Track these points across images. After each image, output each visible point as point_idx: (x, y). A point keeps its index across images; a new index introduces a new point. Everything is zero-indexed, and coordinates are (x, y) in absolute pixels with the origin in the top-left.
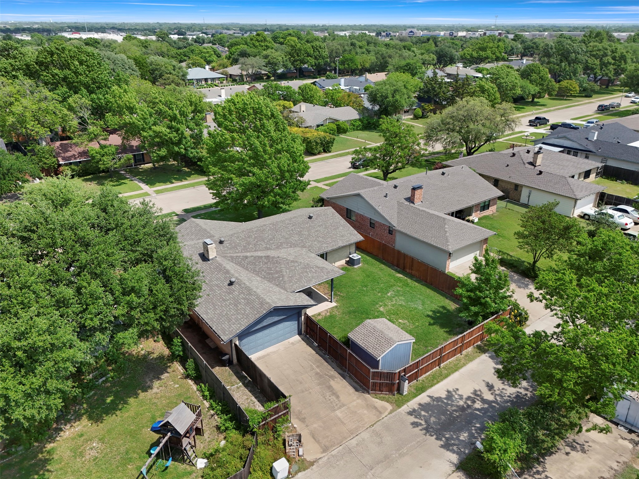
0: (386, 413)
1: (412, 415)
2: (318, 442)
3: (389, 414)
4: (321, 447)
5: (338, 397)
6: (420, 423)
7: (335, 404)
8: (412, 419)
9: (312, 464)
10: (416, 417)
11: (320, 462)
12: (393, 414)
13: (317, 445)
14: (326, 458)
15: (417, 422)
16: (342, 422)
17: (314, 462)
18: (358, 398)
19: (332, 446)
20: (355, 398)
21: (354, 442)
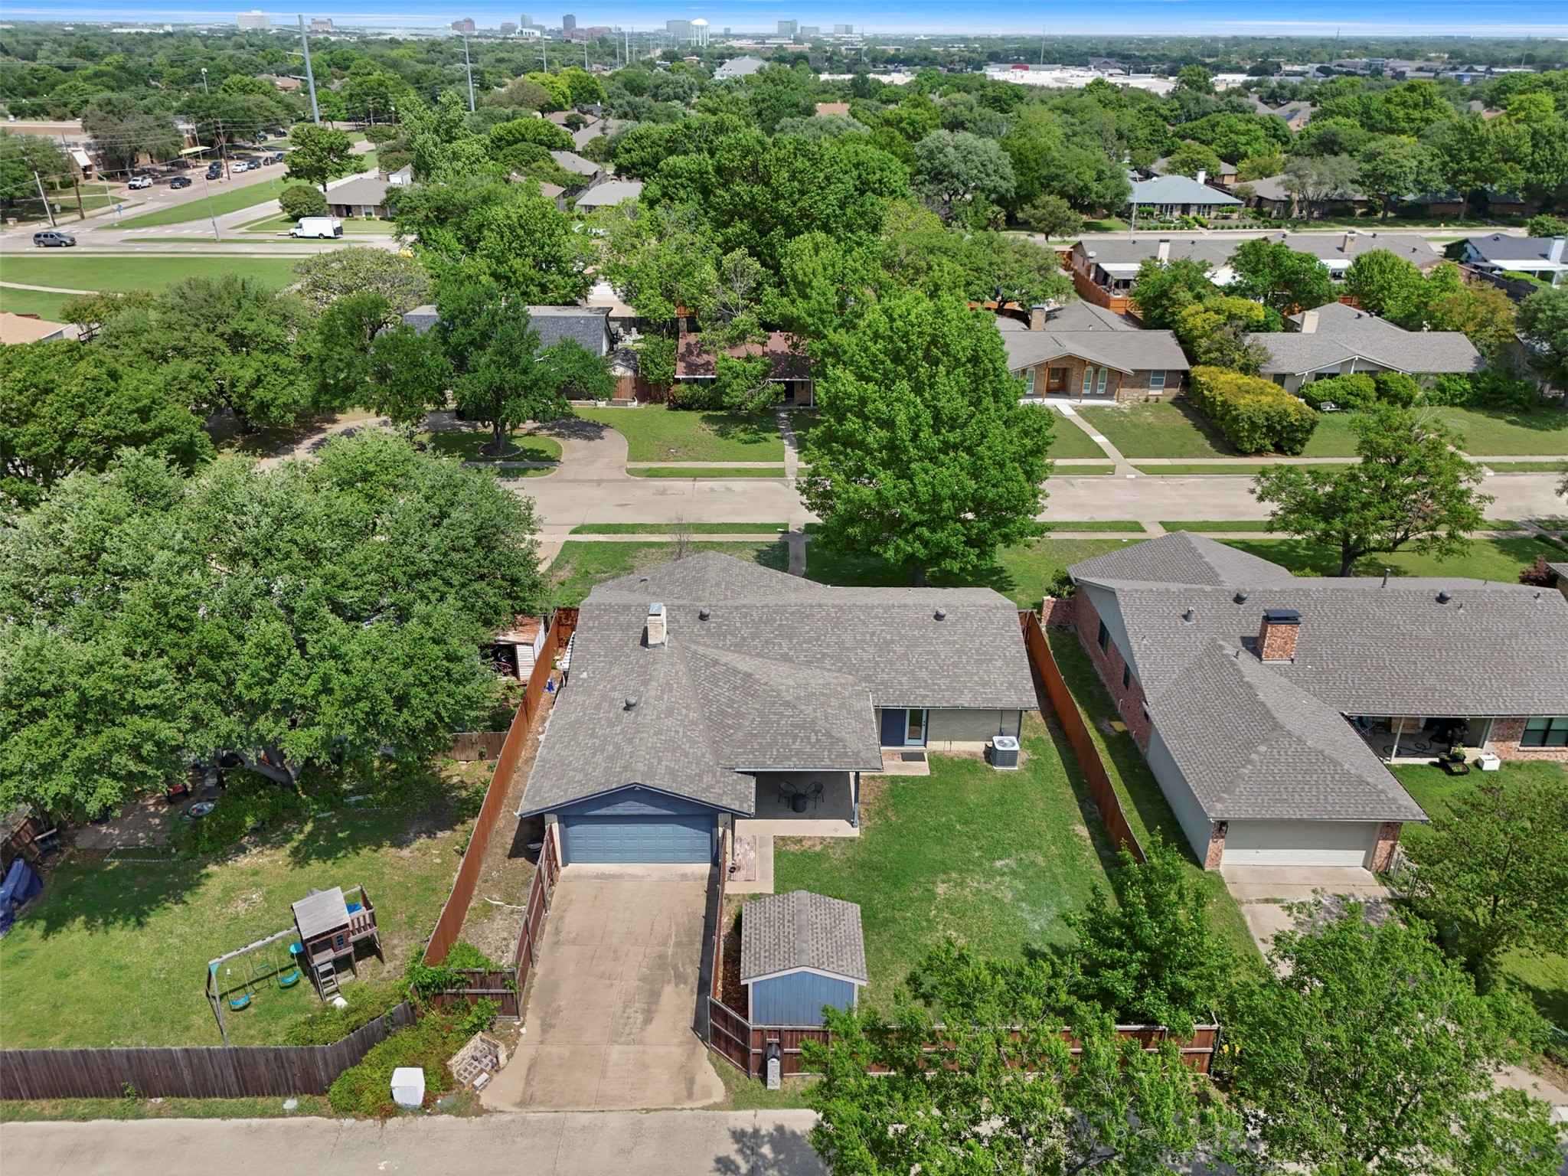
0: (700, 1104)
1: (737, 1141)
2: (528, 1081)
3: (703, 1108)
4: (524, 1094)
5: (648, 1021)
6: (738, 1168)
7: (627, 1031)
8: (730, 1149)
9: (480, 1111)
10: (741, 1151)
11: (496, 1118)
12: (710, 1113)
13: (521, 1085)
14: (509, 1117)
15: (733, 1162)
16: (604, 1072)
17: (487, 1111)
18: (681, 1044)
19: (542, 1103)
20: (676, 1041)
21: (585, 1119)
